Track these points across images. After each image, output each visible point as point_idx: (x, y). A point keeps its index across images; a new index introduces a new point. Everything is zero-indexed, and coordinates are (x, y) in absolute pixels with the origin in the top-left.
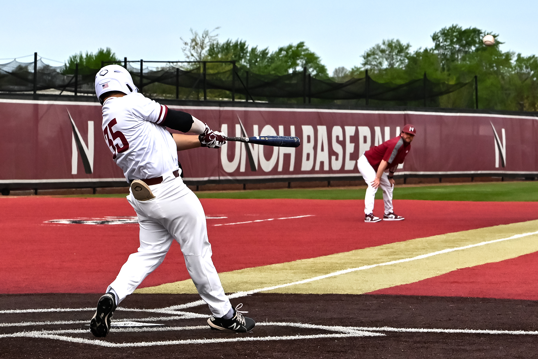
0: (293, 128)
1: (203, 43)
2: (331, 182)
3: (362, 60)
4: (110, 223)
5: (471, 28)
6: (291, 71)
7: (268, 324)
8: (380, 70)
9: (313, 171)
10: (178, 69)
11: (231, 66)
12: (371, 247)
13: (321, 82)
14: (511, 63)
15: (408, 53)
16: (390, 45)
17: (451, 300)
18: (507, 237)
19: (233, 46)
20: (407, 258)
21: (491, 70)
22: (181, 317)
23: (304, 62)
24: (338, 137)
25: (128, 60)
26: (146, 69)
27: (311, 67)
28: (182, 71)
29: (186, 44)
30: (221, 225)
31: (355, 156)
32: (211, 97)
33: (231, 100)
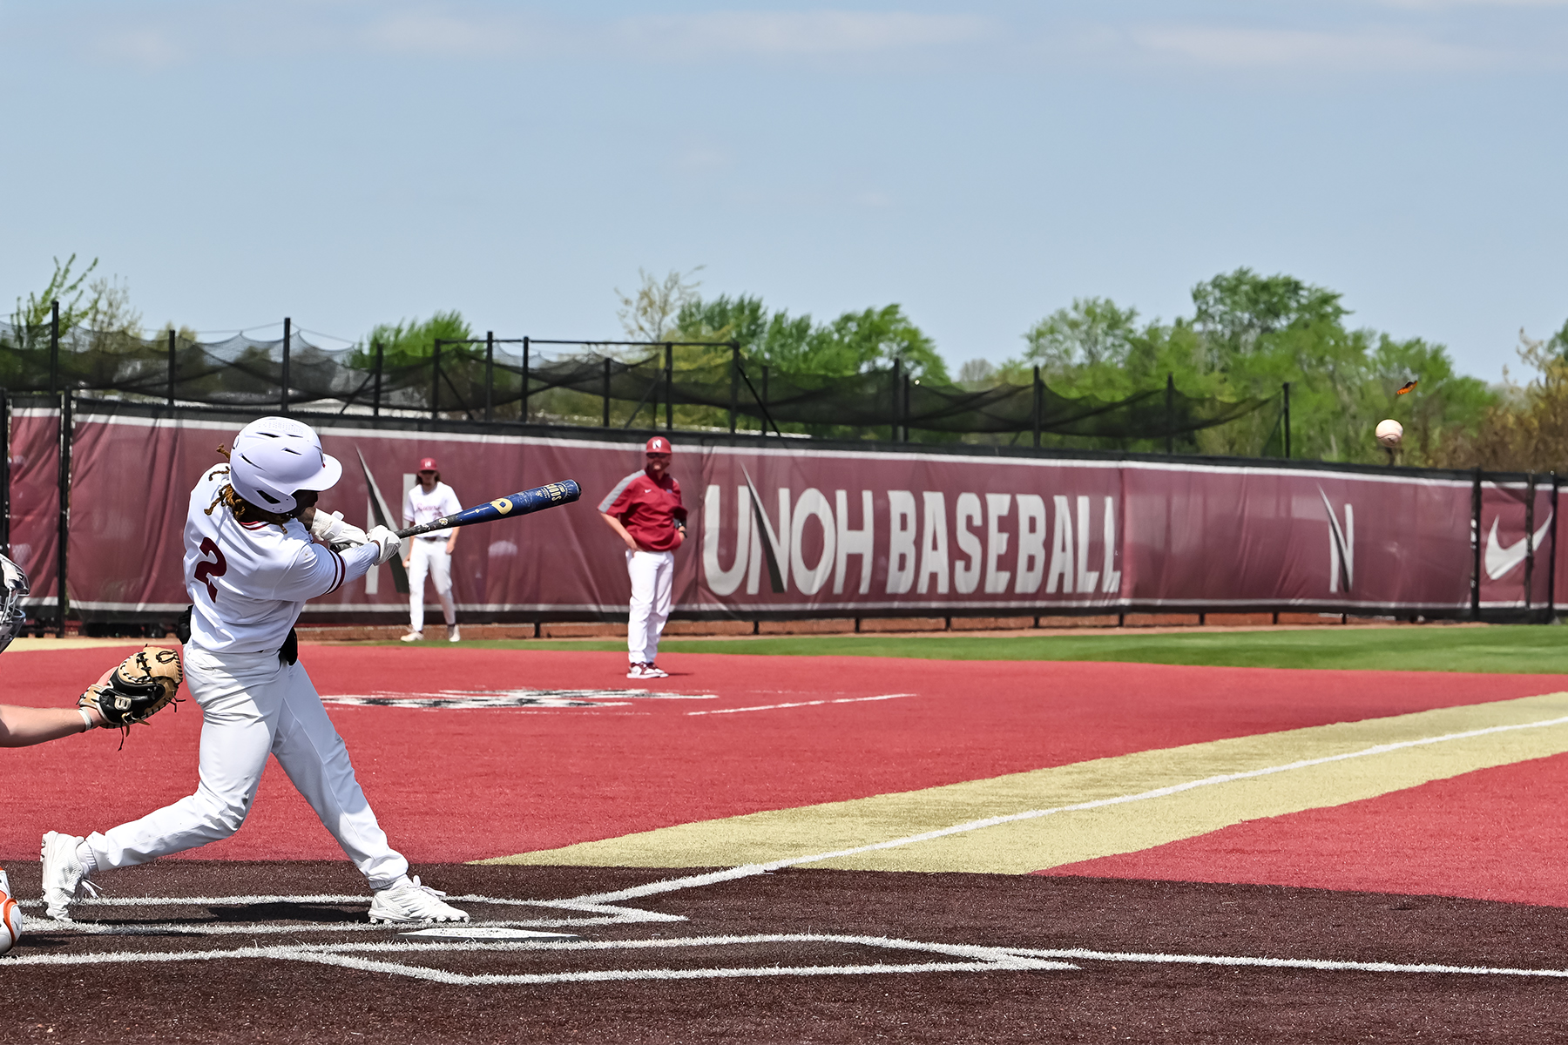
0: (867, 496)
1: (666, 302)
2: (954, 620)
3: (1026, 346)
4: (451, 706)
5: (1281, 277)
6: (864, 368)
7: (810, 937)
8: (1066, 367)
9: (912, 594)
10: (608, 361)
11: (730, 354)
12: (1046, 769)
13: (936, 393)
14: (1365, 357)
15: (1131, 331)
16: (1090, 312)
17: (1227, 890)
18: (1355, 751)
19: (734, 309)
20: (1127, 794)
21: (1322, 370)
22: (614, 920)
23: (896, 348)
24: (969, 519)
25: (495, 337)
26: (534, 357)
27: (910, 359)
28: (618, 363)
29: (627, 302)
30: (703, 713)
31: (1008, 562)
32: (683, 423)
33: (727, 430)
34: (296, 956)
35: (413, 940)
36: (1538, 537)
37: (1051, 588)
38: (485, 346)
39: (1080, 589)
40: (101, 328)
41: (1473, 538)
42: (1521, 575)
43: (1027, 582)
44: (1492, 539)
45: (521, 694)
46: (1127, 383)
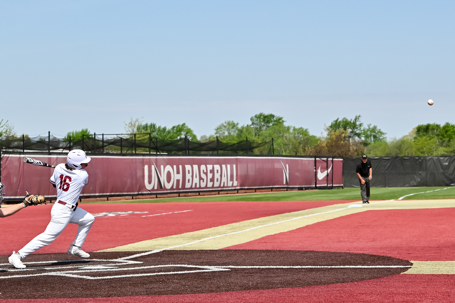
0: (181, 167)
1: (135, 125)
2: (200, 193)
3: (215, 131)
5: (270, 114)
6: (179, 138)
7: (171, 265)
8: (224, 136)
9: (191, 188)
10: (121, 138)
11: (149, 136)
12: (222, 226)
13: (195, 143)
14: (290, 131)
15: (237, 128)
16: (229, 124)
17: (263, 251)
18: (290, 219)
19: (149, 126)
20: (240, 231)
21: (280, 135)
22: (127, 263)
23: (185, 133)
24: (203, 171)
25: (96, 134)
26: (105, 138)
27: (189, 135)
28: (124, 139)
29: (126, 125)
30: (145, 216)
31: (212, 180)
32: (139, 152)
33: (149, 153)
34: (56, 275)
35: (81, 270)
36: (329, 170)
37: (222, 185)
38: (94, 136)
39: (228, 185)
40: (8, 135)
41: (315, 171)
42: (326, 179)
43: (217, 184)
44: (319, 171)
45: (104, 213)
46: (237, 139)
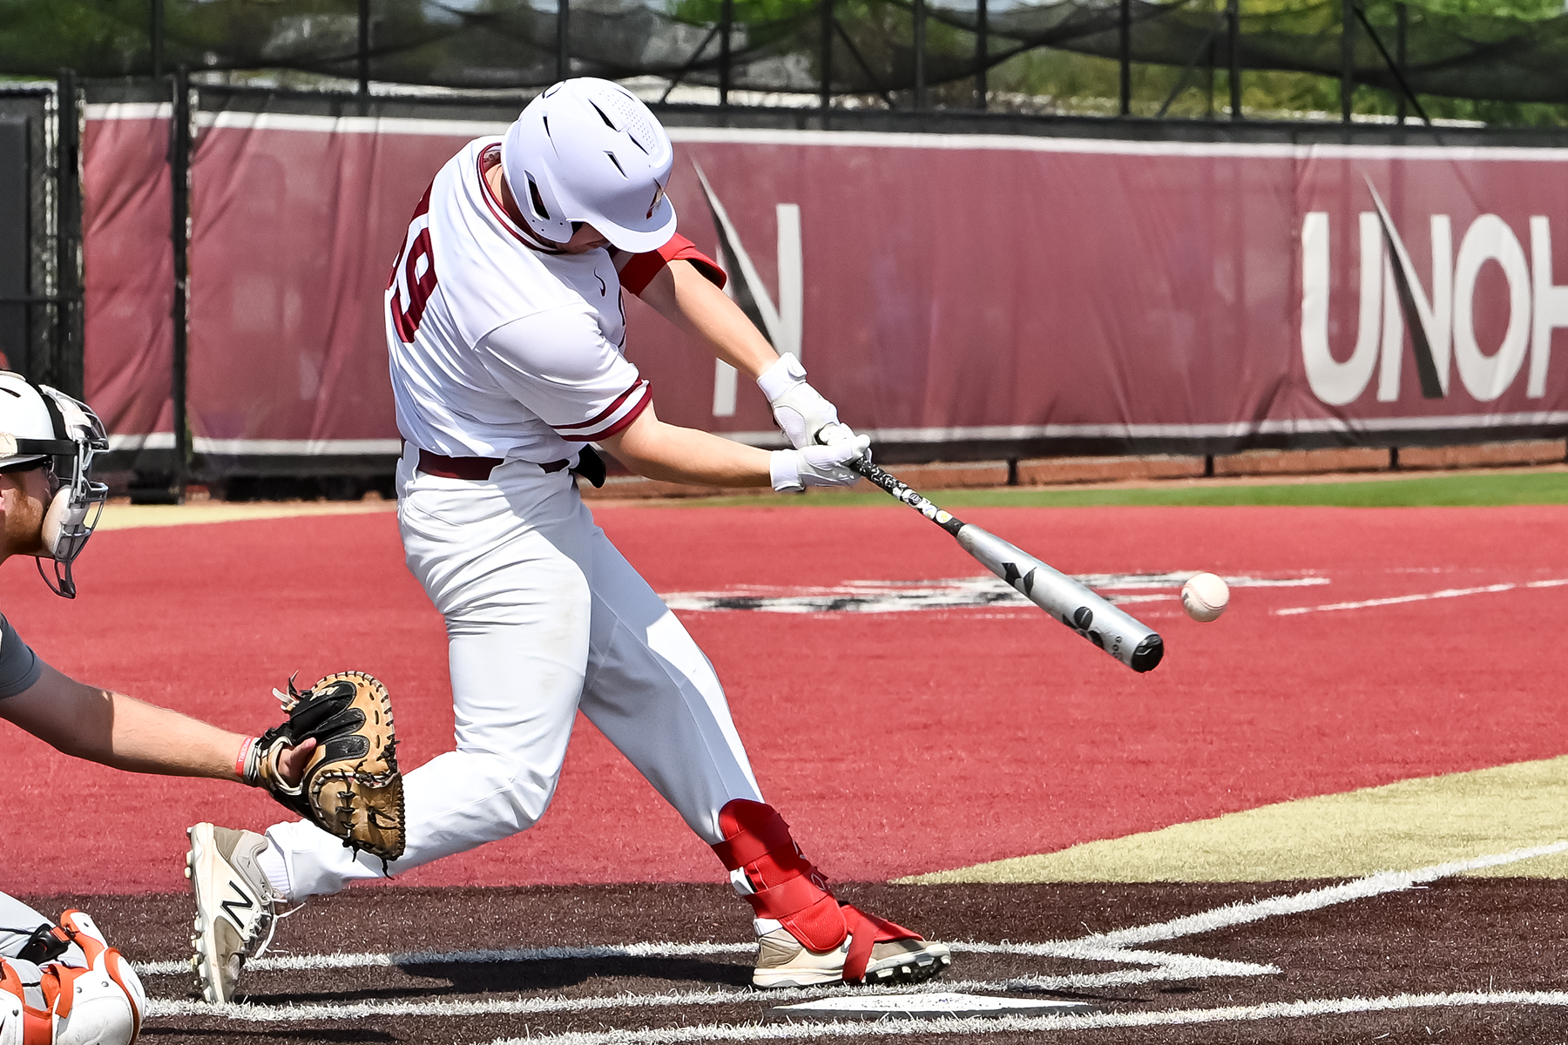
4: (865, 608)
22: (1152, 975)
30: (1302, 610)
32: (1261, 106)
33: (1338, 118)
35: (798, 1017)
